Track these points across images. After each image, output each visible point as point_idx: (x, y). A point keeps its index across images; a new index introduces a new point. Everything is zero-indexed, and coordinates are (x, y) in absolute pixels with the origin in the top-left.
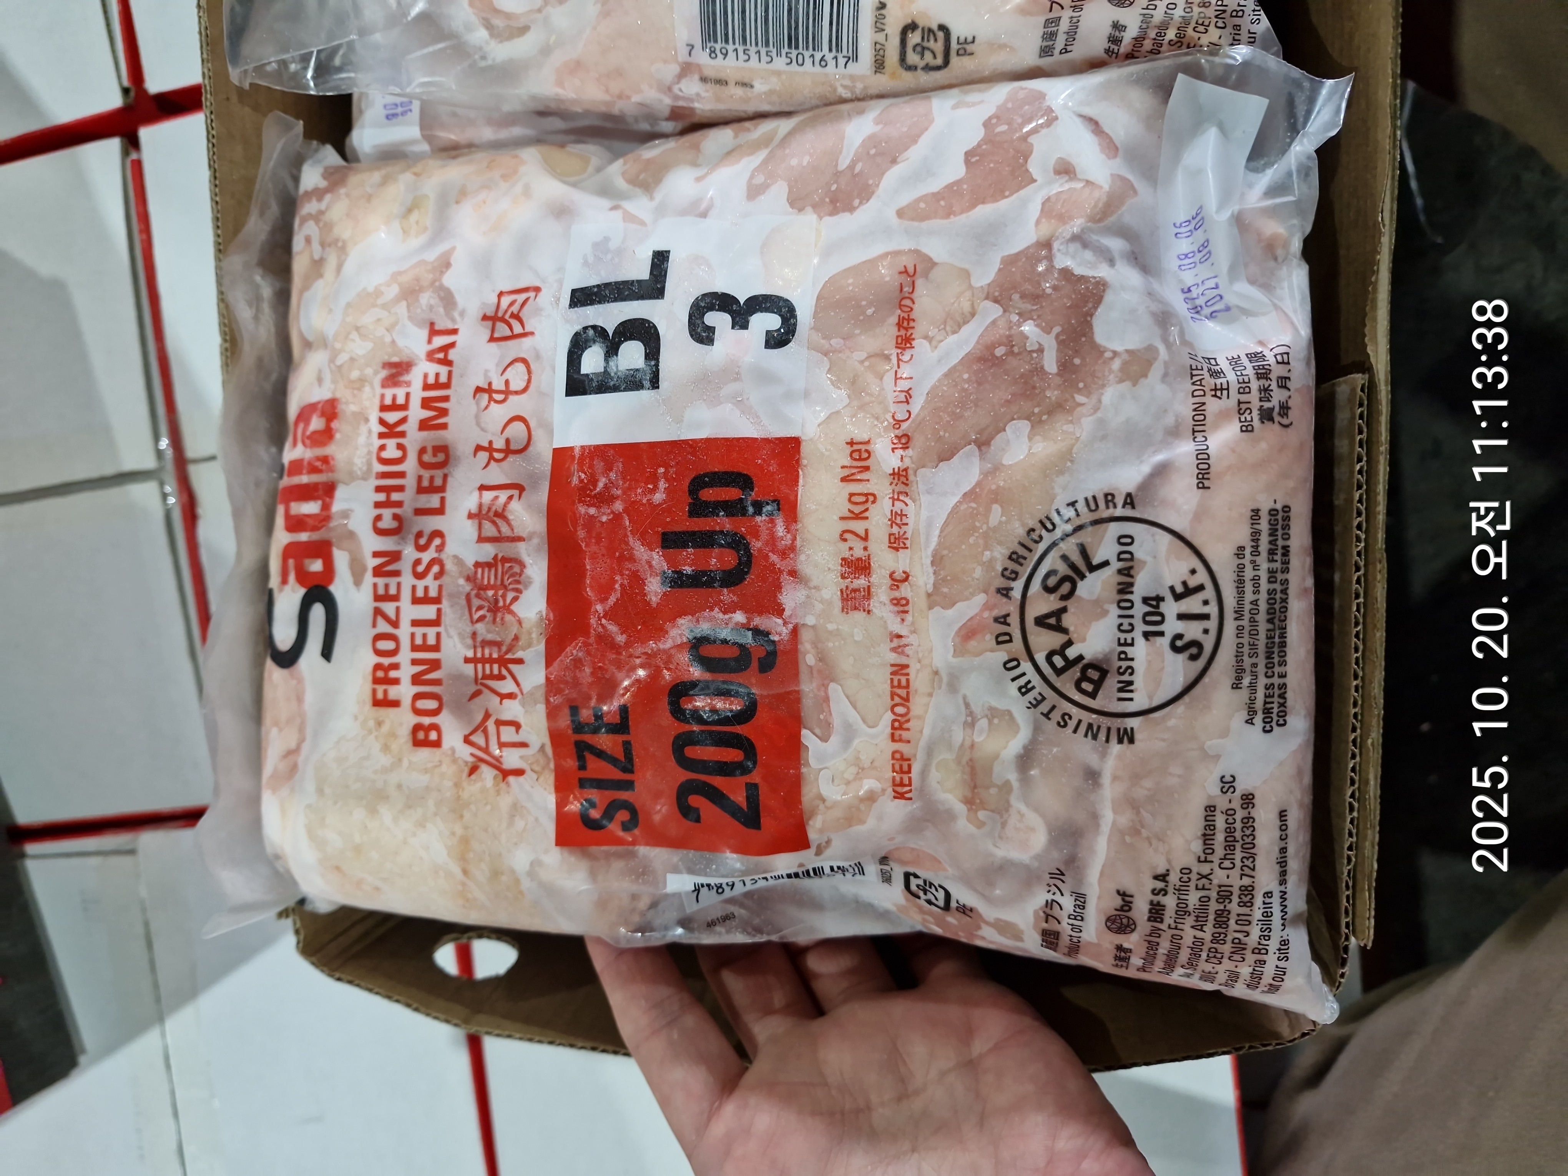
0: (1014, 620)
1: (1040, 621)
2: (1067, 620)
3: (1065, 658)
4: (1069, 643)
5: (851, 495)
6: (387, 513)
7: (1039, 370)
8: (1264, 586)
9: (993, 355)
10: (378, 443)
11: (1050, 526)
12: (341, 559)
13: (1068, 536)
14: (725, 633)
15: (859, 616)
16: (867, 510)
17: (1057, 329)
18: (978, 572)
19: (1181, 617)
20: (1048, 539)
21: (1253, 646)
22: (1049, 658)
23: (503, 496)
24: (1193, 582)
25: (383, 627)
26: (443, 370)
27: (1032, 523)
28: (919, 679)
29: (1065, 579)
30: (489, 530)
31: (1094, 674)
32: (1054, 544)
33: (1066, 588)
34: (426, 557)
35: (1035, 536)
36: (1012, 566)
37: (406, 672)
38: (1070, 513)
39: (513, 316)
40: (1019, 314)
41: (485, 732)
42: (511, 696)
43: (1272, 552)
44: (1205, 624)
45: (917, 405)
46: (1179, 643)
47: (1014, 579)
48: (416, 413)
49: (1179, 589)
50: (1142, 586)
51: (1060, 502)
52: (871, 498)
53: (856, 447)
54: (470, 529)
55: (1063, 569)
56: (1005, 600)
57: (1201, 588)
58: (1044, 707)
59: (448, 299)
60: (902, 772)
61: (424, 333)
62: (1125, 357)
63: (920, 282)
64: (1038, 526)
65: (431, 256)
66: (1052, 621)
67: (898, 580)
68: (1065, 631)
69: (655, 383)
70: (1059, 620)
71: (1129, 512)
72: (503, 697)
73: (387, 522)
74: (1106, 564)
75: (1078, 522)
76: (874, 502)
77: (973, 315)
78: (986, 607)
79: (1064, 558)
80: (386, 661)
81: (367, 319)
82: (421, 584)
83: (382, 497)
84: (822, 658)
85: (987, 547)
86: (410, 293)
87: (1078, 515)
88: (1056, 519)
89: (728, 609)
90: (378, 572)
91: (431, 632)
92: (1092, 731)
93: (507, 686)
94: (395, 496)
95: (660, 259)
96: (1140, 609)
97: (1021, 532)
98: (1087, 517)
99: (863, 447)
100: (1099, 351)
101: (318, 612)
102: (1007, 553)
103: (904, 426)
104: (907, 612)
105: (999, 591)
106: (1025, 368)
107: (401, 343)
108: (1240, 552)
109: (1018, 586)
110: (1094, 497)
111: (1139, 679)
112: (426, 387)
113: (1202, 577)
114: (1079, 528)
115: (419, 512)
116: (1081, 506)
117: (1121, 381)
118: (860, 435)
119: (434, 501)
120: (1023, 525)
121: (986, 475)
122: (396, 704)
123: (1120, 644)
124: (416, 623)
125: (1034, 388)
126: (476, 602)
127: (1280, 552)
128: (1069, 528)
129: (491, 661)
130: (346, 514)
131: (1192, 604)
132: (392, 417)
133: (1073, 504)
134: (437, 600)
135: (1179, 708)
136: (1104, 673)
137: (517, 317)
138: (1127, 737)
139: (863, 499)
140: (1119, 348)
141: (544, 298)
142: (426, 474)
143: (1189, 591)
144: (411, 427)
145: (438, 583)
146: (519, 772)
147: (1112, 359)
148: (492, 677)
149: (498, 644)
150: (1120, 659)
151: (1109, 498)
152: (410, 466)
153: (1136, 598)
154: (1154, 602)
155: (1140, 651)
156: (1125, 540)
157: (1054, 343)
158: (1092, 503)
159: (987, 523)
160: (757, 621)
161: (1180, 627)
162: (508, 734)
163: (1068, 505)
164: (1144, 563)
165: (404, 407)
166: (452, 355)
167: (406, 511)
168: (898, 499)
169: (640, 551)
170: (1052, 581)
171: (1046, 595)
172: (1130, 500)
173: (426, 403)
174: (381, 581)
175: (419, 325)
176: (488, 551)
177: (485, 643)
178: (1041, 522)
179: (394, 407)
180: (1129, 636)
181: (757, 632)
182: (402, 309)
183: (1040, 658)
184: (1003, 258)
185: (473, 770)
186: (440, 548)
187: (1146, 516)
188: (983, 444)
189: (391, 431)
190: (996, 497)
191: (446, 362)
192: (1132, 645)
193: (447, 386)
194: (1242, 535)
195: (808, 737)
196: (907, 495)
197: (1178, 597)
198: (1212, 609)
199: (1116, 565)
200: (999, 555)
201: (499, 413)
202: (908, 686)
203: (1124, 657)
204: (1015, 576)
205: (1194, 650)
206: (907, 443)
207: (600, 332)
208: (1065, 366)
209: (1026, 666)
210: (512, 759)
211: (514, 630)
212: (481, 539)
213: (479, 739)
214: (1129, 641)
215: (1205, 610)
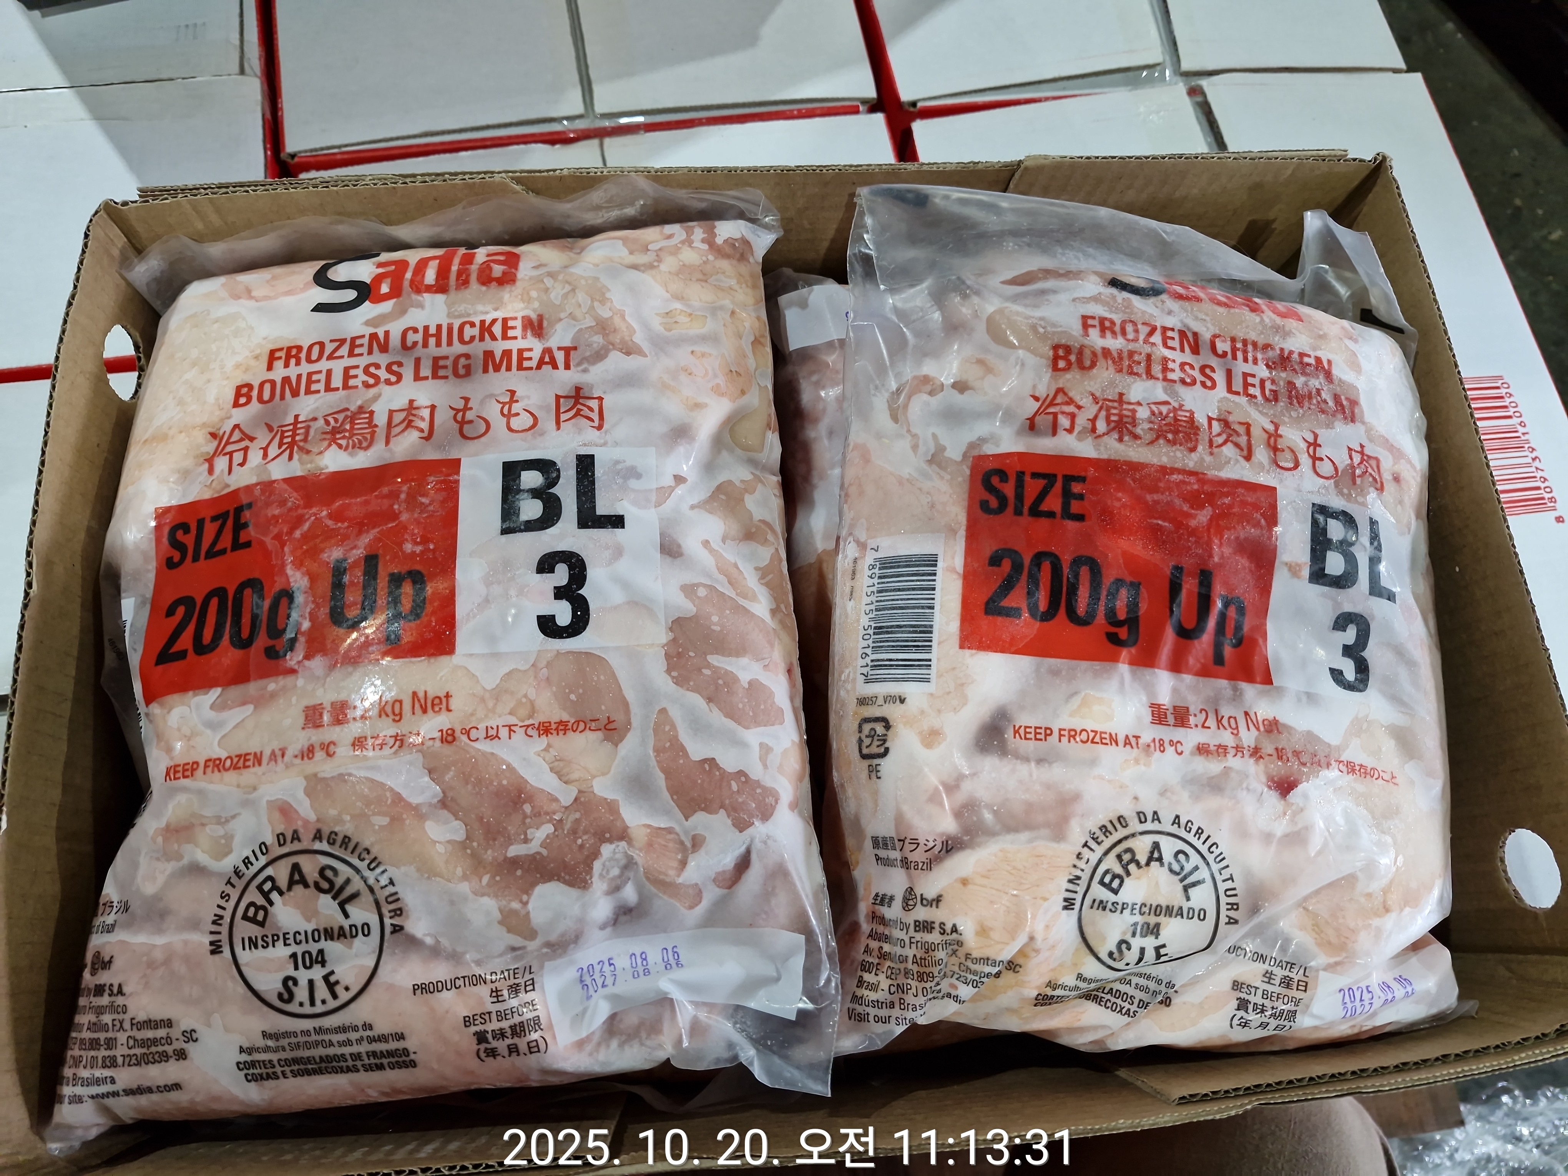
0: (296, 846)
1: (296, 868)
2: (298, 889)
3: (270, 891)
4: (281, 893)
5: (401, 702)
6: (419, 337)
7: (509, 842)
8: (347, 1050)
9: (524, 802)
10: (477, 321)
11: (372, 866)
12: (387, 306)
13: (365, 882)
14: (295, 615)
15: (301, 720)
16: (387, 715)
17: (545, 852)
18: (333, 812)
19: (311, 982)
20: (362, 865)
21: (298, 1046)
22: (270, 878)
23: (425, 425)
24: (339, 989)
25: (329, 348)
26: (533, 363)
27: (375, 851)
28: (248, 776)
29: (331, 883)
30: (398, 418)
31: (260, 917)
32: (357, 871)
33: (325, 885)
34: (383, 374)
35: (364, 855)
36: (339, 839)
37: (293, 371)
38: (384, 881)
39: (579, 410)
40: (561, 821)
41: (241, 440)
42: (265, 455)
43: (374, 1054)
44: (307, 1002)
45: (484, 746)
46: (290, 983)
47: (329, 842)
48: (499, 347)
49: (332, 979)
50: (332, 948)
51: (392, 872)
52: (397, 718)
53: (444, 700)
54: (401, 402)
55: (339, 881)
56: (312, 836)
57: (335, 996)
58: (234, 880)
59: (599, 356)
60: (184, 770)
61: (567, 343)
62: (523, 912)
63: (599, 734)
64: (372, 857)
65: (639, 338)
66: (297, 877)
67: (328, 749)
68: (289, 888)
69: (505, 531)
70: (297, 882)
71: (388, 929)
72: (265, 450)
73: (411, 337)
74: (346, 915)
75: (376, 889)
76: (394, 720)
77: (566, 783)
78: (306, 822)
79: (348, 881)
80: (303, 355)
81: (581, 296)
82: (359, 372)
83: (433, 330)
84: (273, 696)
85: (353, 817)
86: (603, 327)
87: (382, 888)
88: (379, 870)
89: (313, 617)
90: (374, 337)
91: (321, 386)
92: (218, 920)
93: (273, 451)
94: (432, 341)
95: (617, 522)
96: (314, 948)
97: (367, 843)
98: (382, 895)
99: (444, 706)
100: (528, 889)
101: (350, 295)
102: (349, 834)
103: (464, 738)
104: (303, 759)
105: (319, 831)
106: (511, 829)
107: (559, 327)
108: (368, 1026)
109: (324, 846)
110: (398, 900)
111: (260, 953)
112: (520, 352)
113: (344, 996)
114: (371, 890)
115: (418, 361)
116: (391, 889)
117: (501, 911)
118: (454, 703)
119: (426, 371)
120: (372, 844)
121: (416, 808)
122: (270, 368)
123: (284, 934)
124: (329, 373)
125: (495, 840)
126: (341, 417)
127: (377, 1061)
128: (371, 881)
129: (293, 436)
130: (421, 306)
131: (322, 991)
132: (497, 329)
133: (392, 882)
134: (346, 386)
135: (241, 988)
136: (262, 924)
137: (578, 413)
138: (216, 949)
139: (397, 711)
140: (530, 906)
141: (592, 435)
142: (449, 363)
143: (331, 986)
144: (489, 345)
145: (360, 385)
146: (211, 471)
147: (521, 901)
148: (282, 437)
149: (305, 440)
150: (273, 936)
151: (398, 912)
152: (458, 348)
153: (324, 944)
154: (321, 959)
155: (281, 952)
156: (366, 929)
157: (532, 852)
158: (394, 898)
159: (374, 814)
160: (302, 639)
161: (303, 983)
162: (238, 457)
163: (391, 879)
164: (350, 947)
165: (505, 337)
166: (547, 368)
167: (419, 351)
168: (396, 740)
169: (366, 539)
170: (329, 873)
171: (318, 870)
172: (397, 929)
173: (507, 353)
174: (366, 341)
175: (574, 339)
176: (381, 419)
177: (308, 428)
178: (375, 858)
179: (505, 328)
180: (291, 941)
181: (293, 641)
182: (589, 322)
183: (269, 871)
184: (617, 801)
185: (214, 435)
186: (388, 382)
187: (386, 944)
188: (444, 804)
189: (486, 329)
190: (396, 820)
191: (541, 364)
192: (285, 944)
193: (520, 368)
194: (382, 1027)
195: (216, 692)
196: (400, 747)
197: (326, 978)
198: (319, 1008)
199: (346, 924)
200: (346, 827)
201: (493, 412)
202: (245, 767)
203: (275, 938)
204: (331, 843)
205: (286, 996)
206: (447, 741)
207: (552, 482)
208: (514, 863)
209: (263, 860)
210: (221, 463)
211: (315, 450)
212: (391, 412)
213: (237, 436)
214: (288, 942)
215: (318, 1002)
